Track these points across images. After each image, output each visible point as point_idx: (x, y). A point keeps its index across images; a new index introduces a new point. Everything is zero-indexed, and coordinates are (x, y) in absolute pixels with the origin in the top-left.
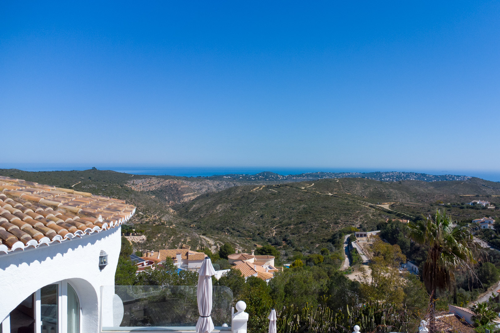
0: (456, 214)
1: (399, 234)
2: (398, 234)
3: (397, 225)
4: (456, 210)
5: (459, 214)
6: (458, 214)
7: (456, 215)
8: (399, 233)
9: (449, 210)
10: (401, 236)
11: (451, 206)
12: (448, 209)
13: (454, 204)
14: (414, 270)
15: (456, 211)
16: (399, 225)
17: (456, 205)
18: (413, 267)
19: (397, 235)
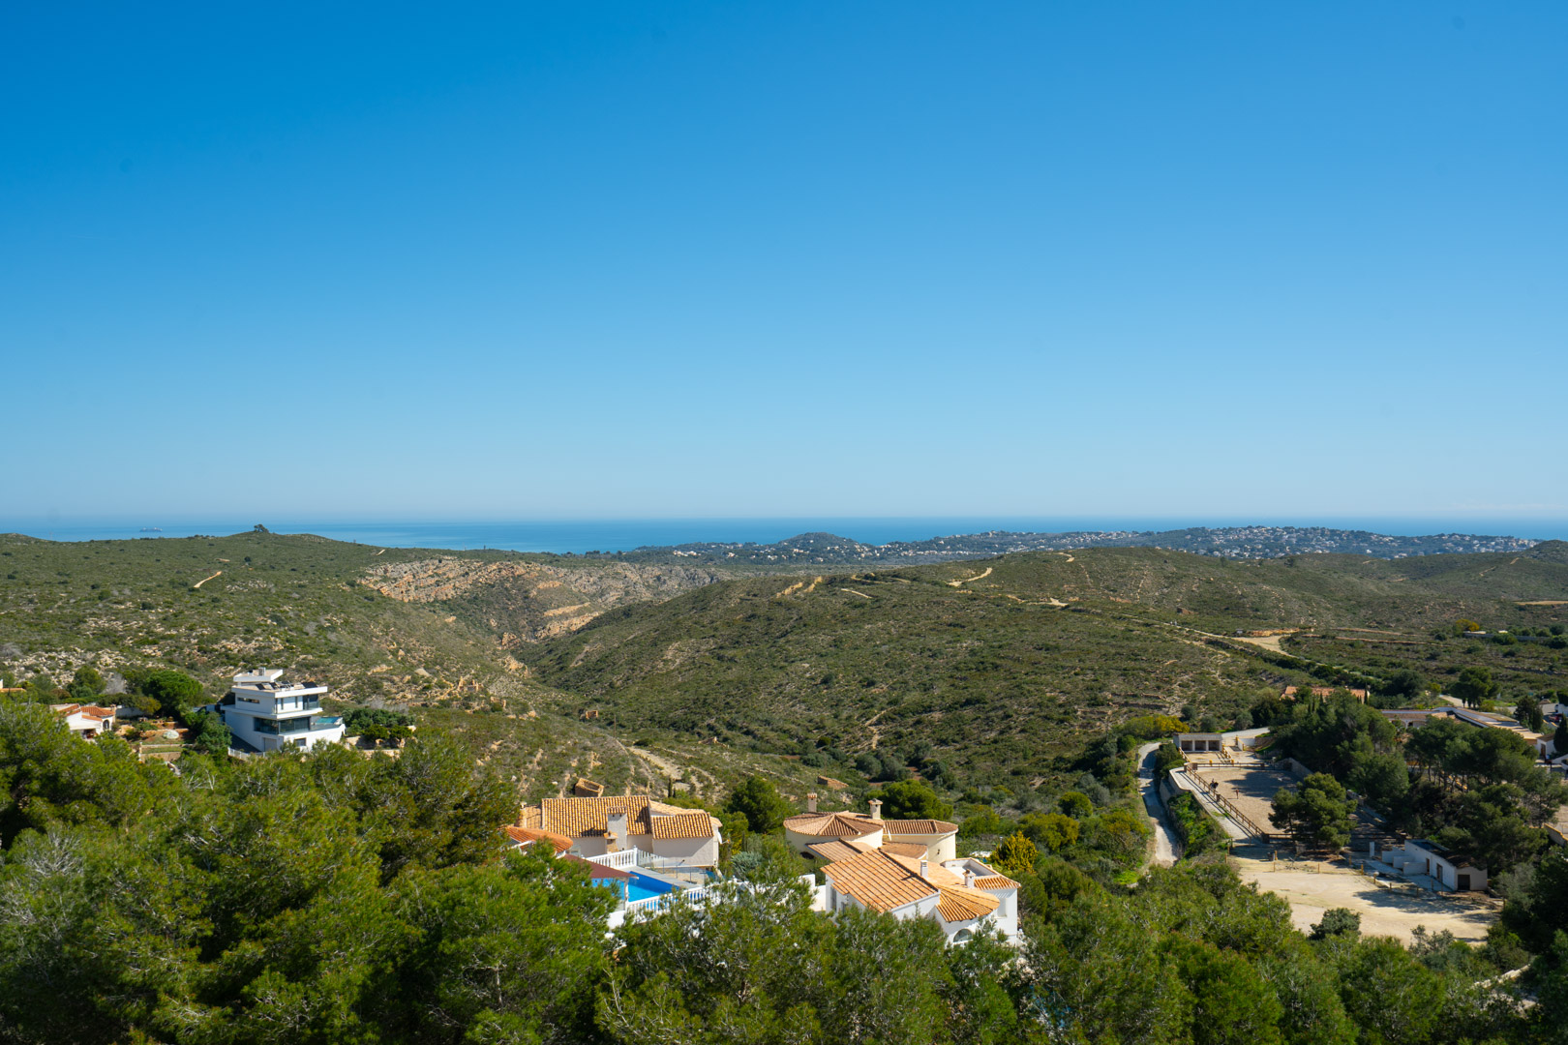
0: (1540, 665)
1: (1358, 742)
2: (1350, 742)
3: (1344, 706)
4: (1536, 655)
5: (1551, 668)
6: (1547, 668)
7: (1538, 671)
8: (1352, 736)
9: (1510, 654)
10: (1363, 747)
11: (1514, 638)
12: (1506, 649)
13: (1525, 633)
14: (1436, 876)
15: (1537, 658)
16: (1353, 706)
17: (1532, 636)
18: (1428, 860)
19: (1346, 743)
